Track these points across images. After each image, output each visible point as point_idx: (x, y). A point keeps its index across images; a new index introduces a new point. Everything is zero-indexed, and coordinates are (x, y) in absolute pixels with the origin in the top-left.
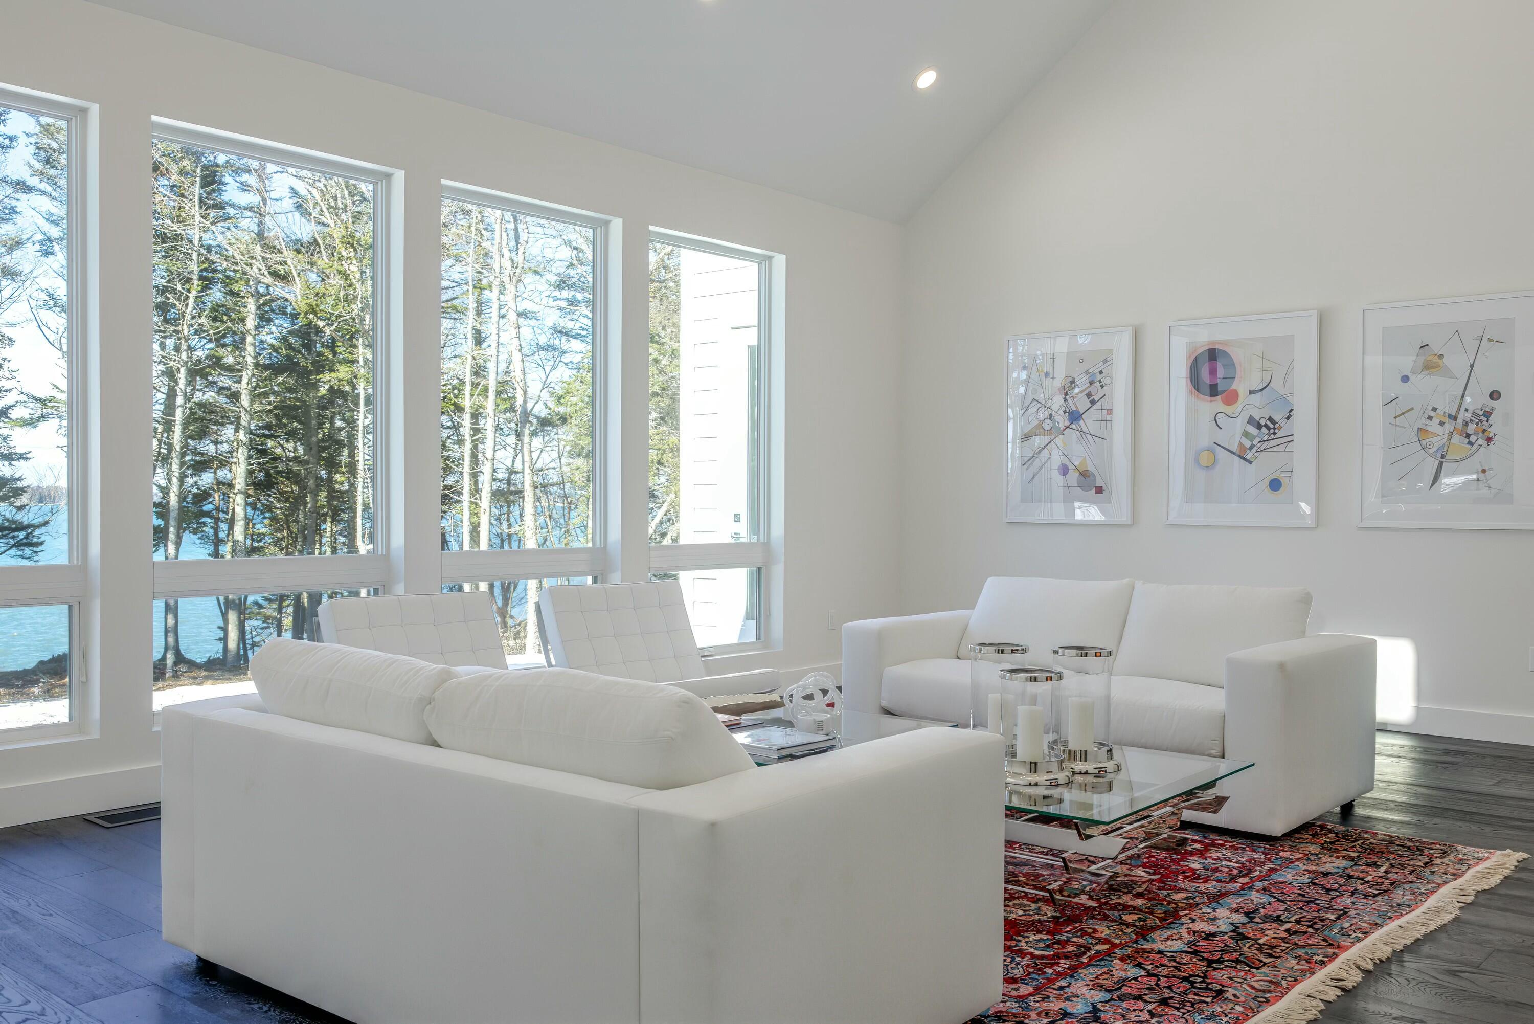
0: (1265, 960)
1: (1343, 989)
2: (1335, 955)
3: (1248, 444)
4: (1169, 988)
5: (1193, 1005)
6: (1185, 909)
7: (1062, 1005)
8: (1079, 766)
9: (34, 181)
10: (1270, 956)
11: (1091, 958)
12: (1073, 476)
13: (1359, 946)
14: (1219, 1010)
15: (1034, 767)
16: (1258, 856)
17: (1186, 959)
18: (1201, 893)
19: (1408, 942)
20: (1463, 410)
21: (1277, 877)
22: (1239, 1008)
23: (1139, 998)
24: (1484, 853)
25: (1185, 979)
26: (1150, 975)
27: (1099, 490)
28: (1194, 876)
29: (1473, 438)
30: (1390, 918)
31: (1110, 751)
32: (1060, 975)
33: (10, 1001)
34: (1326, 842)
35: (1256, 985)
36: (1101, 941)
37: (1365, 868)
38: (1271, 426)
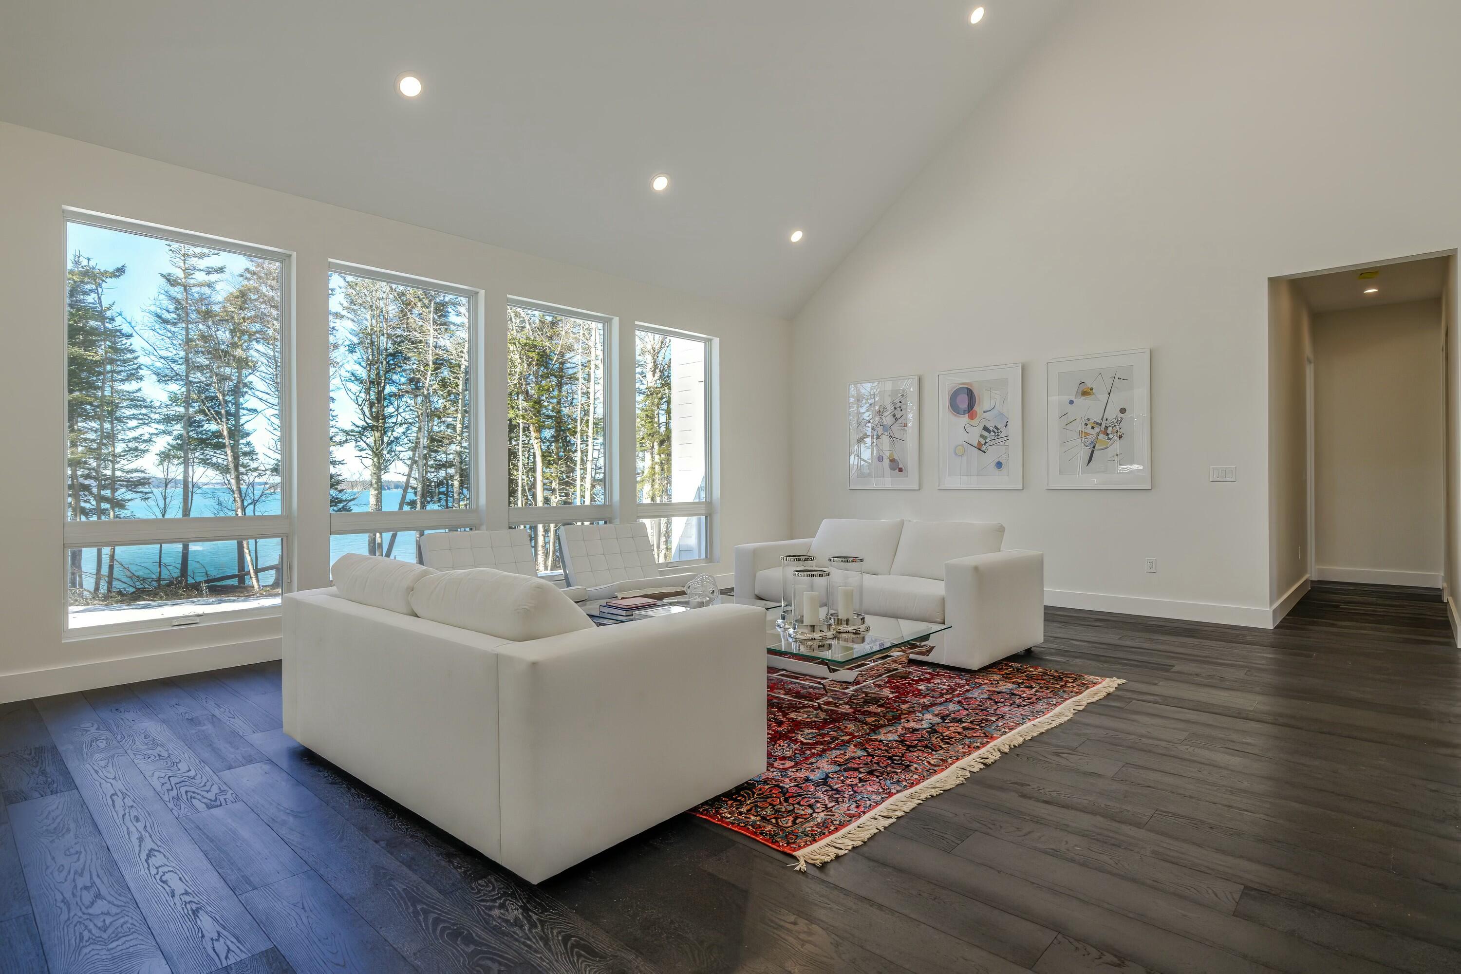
0: (944, 746)
1: (984, 764)
2: (988, 743)
3: (983, 442)
4: (878, 763)
5: (888, 774)
6: (905, 714)
7: (808, 774)
8: (844, 628)
9: (344, 313)
10: (948, 743)
11: (837, 745)
12: (886, 462)
13: (1004, 737)
14: (903, 777)
15: (813, 628)
16: (962, 682)
17: (895, 744)
18: (919, 704)
19: (1035, 734)
20: (1104, 419)
21: (969, 695)
22: (916, 776)
23: (856, 769)
24: (1099, 679)
25: (890, 758)
26: (869, 755)
27: (901, 470)
28: (919, 694)
29: (1111, 436)
30: (1029, 719)
31: (863, 619)
32: (813, 755)
33: (179, 770)
34: (1006, 674)
35: (932, 762)
36: (847, 734)
37: (1024, 689)
38: (996, 431)
